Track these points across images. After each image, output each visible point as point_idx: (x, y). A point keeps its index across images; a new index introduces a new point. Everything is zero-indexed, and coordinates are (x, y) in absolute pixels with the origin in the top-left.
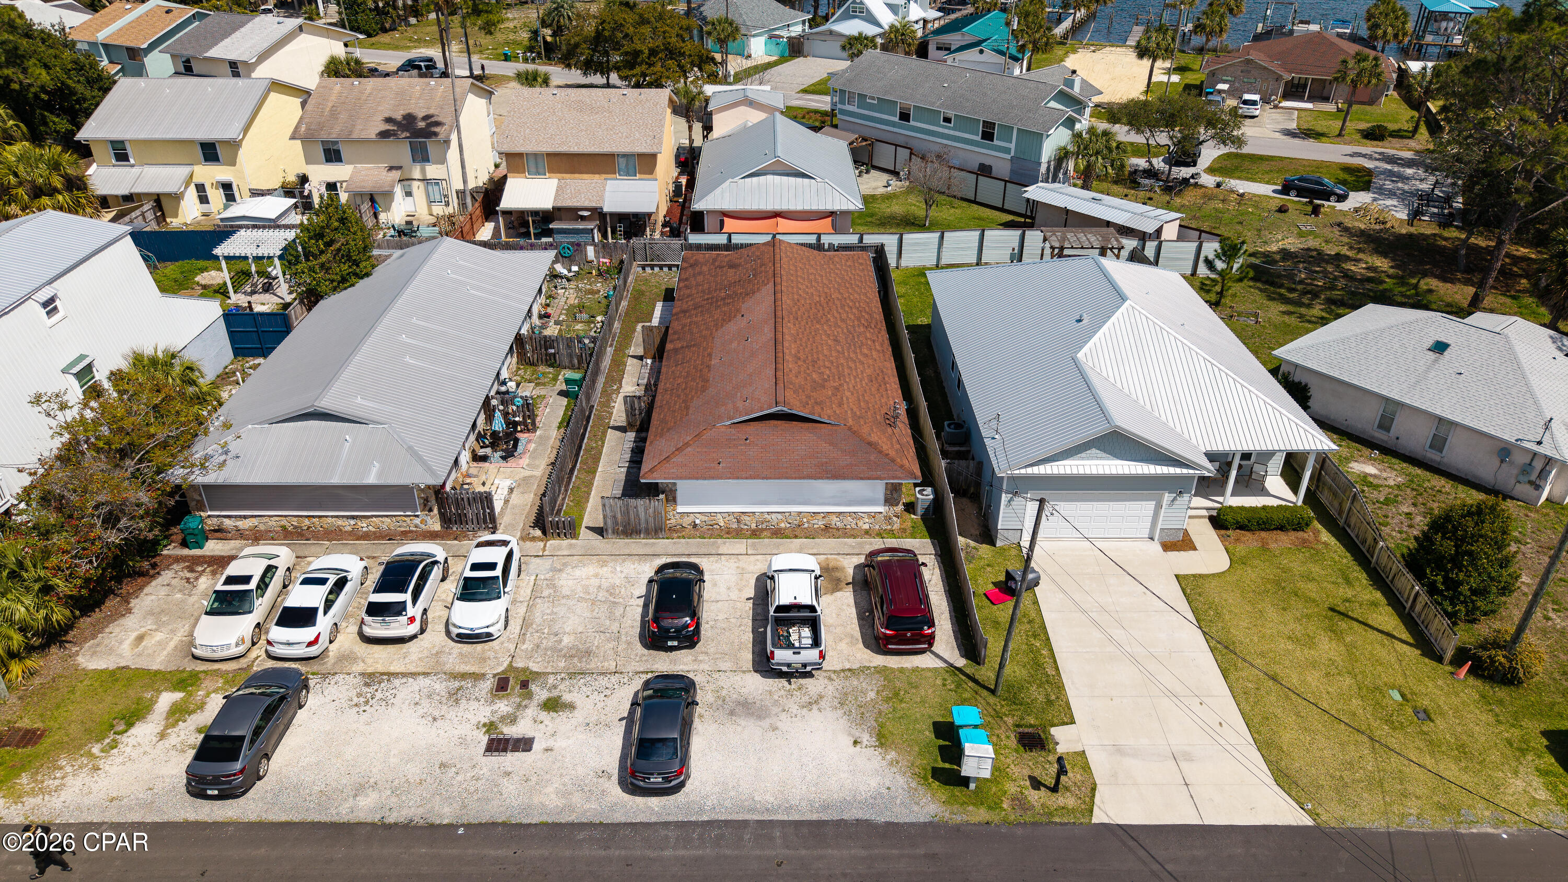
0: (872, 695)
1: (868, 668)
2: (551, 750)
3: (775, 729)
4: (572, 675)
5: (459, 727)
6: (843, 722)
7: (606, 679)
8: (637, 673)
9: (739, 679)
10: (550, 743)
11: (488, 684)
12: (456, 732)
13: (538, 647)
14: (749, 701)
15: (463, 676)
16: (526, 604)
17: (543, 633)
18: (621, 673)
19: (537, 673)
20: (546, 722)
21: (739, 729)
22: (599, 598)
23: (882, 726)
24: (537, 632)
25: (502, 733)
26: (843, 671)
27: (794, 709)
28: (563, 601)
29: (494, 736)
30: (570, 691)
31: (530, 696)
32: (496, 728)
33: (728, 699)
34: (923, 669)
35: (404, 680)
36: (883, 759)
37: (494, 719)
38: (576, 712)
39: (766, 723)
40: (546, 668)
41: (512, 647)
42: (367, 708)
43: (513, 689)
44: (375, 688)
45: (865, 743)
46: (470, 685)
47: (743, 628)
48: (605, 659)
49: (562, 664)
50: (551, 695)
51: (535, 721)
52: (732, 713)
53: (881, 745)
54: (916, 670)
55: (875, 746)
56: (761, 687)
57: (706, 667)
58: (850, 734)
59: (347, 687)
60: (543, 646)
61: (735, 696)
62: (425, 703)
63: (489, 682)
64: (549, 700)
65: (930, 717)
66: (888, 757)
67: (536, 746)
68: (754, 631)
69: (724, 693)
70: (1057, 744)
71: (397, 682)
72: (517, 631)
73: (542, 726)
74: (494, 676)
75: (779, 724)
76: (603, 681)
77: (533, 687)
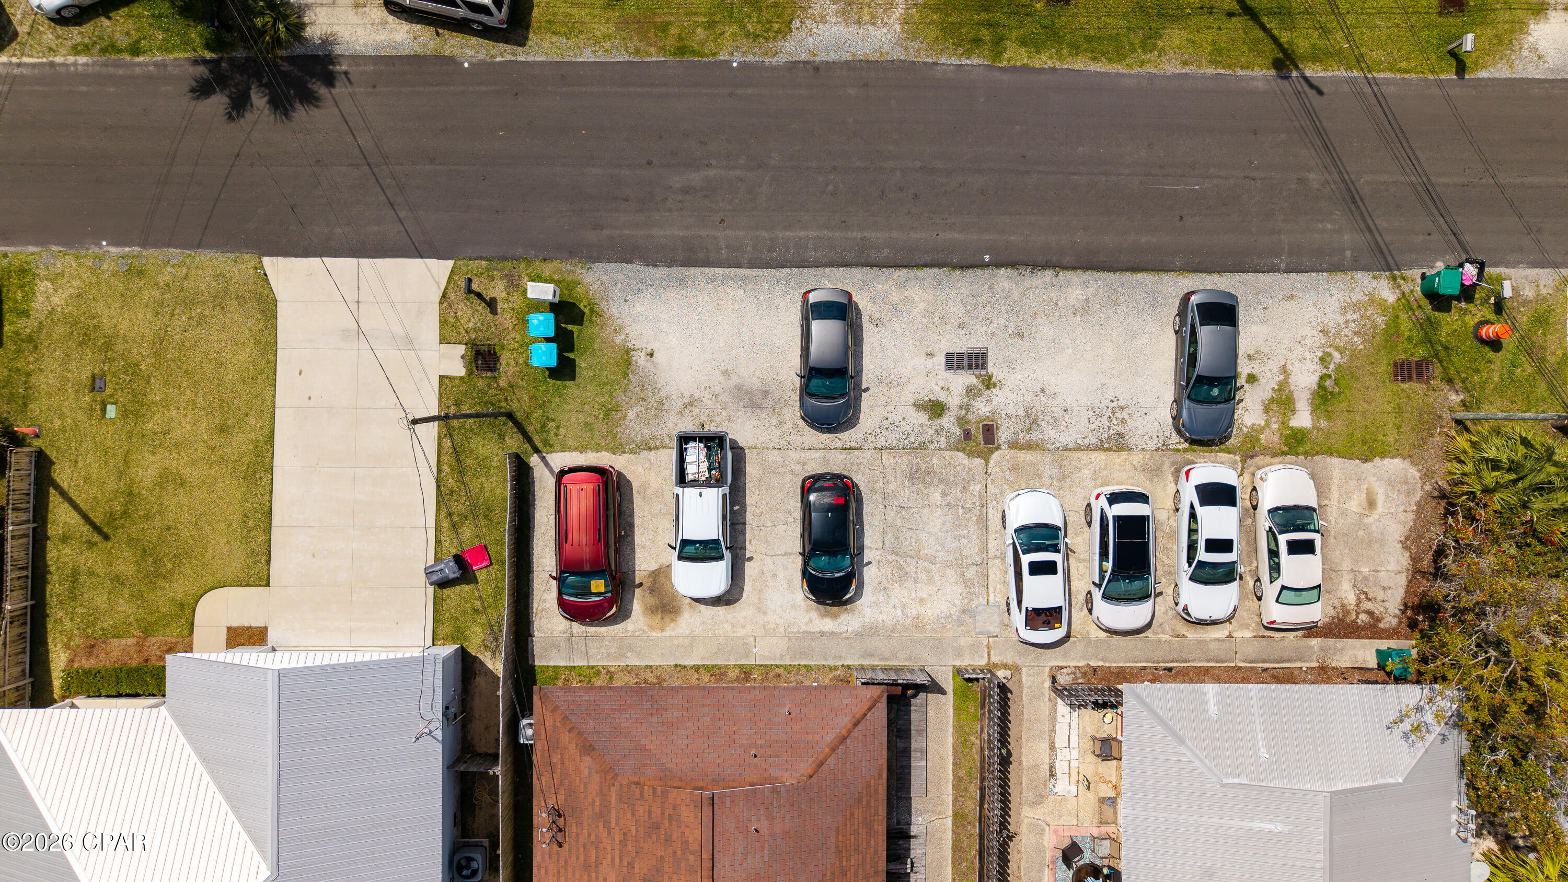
0: (631, 415)
1: (632, 452)
2: (928, 355)
3: (726, 373)
4: (923, 447)
5: (1018, 382)
6: (661, 380)
7: (889, 442)
8: (859, 448)
9: (760, 437)
10: (930, 362)
11: (1003, 435)
12: (1018, 376)
13: (964, 488)
14: (750, 409)
15: (1030, 446)
16: (990, 555)
17: (963, 507)
18: (875, 449)
19: (958, 450)
20: (938, 389)
21: (758, 373)
22: (913, 562)
23: (625, 375)
24: (970, 509)
25: (977, 376)
26: (657, 448)
27: (707, 399)
28: (951, 558)
29: (983, 372)
30: (922, 425)
31: (961, 422)
32: (983, 382)
33: (770, 412)
34: (576, 449)
35: (1087, 441)
36: (627, 335)
37: (987, 392)
38: (912, 400)
39: (734, 380)
40: (951, 457)
41: (991, 488)
43: (978, 428)
44: (1111, 432)
45: (642, 355)
46: (1021, 435)
47: (758, 511)
48: (894, 467)
49: (936, 461)
50: (939, 421)
51: (948, 390)
53: (628, 351)
55: (634, 350)
57: (794, 455)
58: (655, 365)
59: (1139, 432)
60: (959, 488)
61: (763, 416)
62: (1058, 413)
63: (1003, 439)
64: (940, 416)
65: (578, 386)
66: (623, 337)
67: (942, 360)
68: (744, 506)
69: (774, 420)
70: (463, 355)
71: (1092, 440)
72: (990, 511)
73: (941, 384)
74: (999, 447)
75: (721, 378)
76: (891, 438)
77: (958, 432)
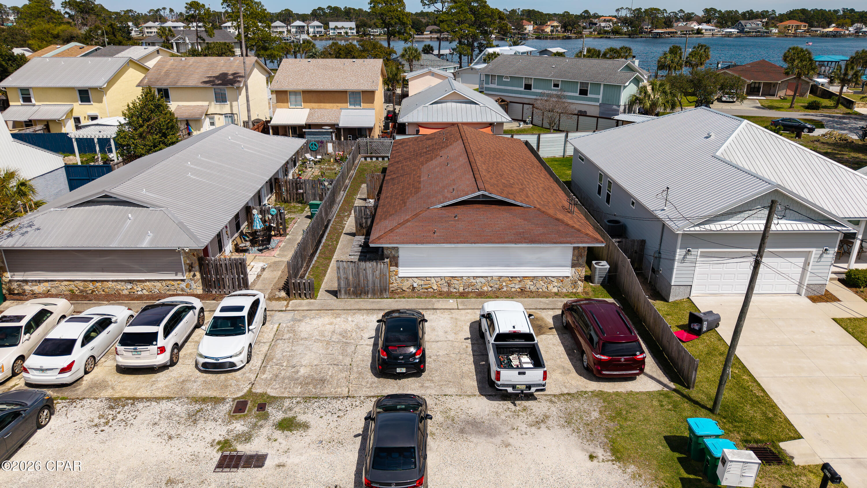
0: (595, 415)
1: (586, 392)
2: (283, 466)
3: (508, 445)
4: (307, 399)
5: (193, 445)
6: (574, 438)
7: (339, 402)
8: (368, 397)
9: (466, 402)
10: (283, 459)
11: (227, 407)
12: (190, 450)
13: (277, 376)
14: (477, 421)
15: (204, 400)
16: (268, 344)
17: (282, 366)
18: (353, 397)
19: (274, 397)
20: (280, 440)
21: (472, 445)
22: (333, 339)
23: (613, 441)
24: (277, 365)
25: (236, 450)
26: (562, 395)
27: (523, 427)
28: (302, 342)
29: (227, 453)
30: (304, 413)
31: (266, 417)
32: (230, 446)
33: (456, 419)
34: (637, 393)
35: (148, 404)
36: (624, 472)
37: (229, 438)
38: (310, 431)
39: (498, 440)
40: (283, 393)
41: (253, 377)
42: (106, 428)
43: (250, 410)
44: (118, 410)
45: (601, 457)
46: (209, 408)
47: (462, 361)
48: (338, 386)
49: (298, 390)
50: (287, 416)
51: (270, 439)
52: (462, 431)
53: (618, 459)
54: (630, 393)
55: (612, 461)
56: (487, 409)
57: (433, 392)
58: (583, 449)
59: (91, 409)
60: (281, 376)
61: (463, 416)
62: (164, 424)
63: (228, 405)
64: (284, 420)
65: (658, 433)
66: (629, 471)
67: (268, 462)
68: (476, 363)
69: (452, 413)
70: (792, 458)
71: (140, 405)
72: (259, 364)
73: (275, 444)
74: (234, 400)
75: (511, 441)
76: (337, 404)
77: (269, 409)
